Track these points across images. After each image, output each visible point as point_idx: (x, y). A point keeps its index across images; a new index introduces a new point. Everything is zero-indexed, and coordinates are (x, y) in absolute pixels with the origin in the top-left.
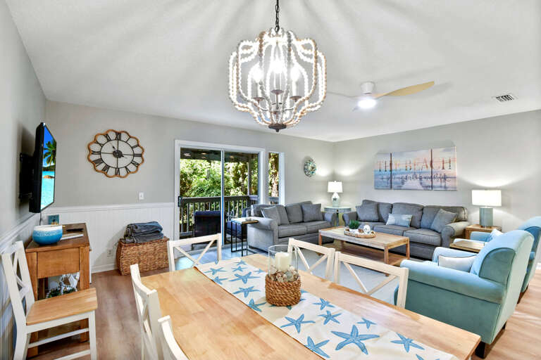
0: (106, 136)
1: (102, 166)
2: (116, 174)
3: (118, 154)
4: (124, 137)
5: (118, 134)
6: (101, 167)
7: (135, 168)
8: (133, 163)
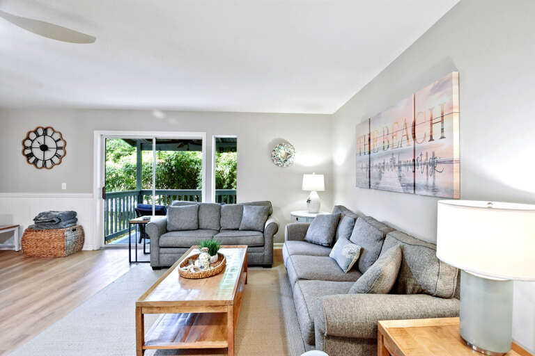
0: (36, 132)
1: (33, 158)
2: (43, 166)
3: (44, 148)
4: (50, 132)
5: (45, 130)
6: (32, 160)
7: (59, 160)
8: (56, 155)
